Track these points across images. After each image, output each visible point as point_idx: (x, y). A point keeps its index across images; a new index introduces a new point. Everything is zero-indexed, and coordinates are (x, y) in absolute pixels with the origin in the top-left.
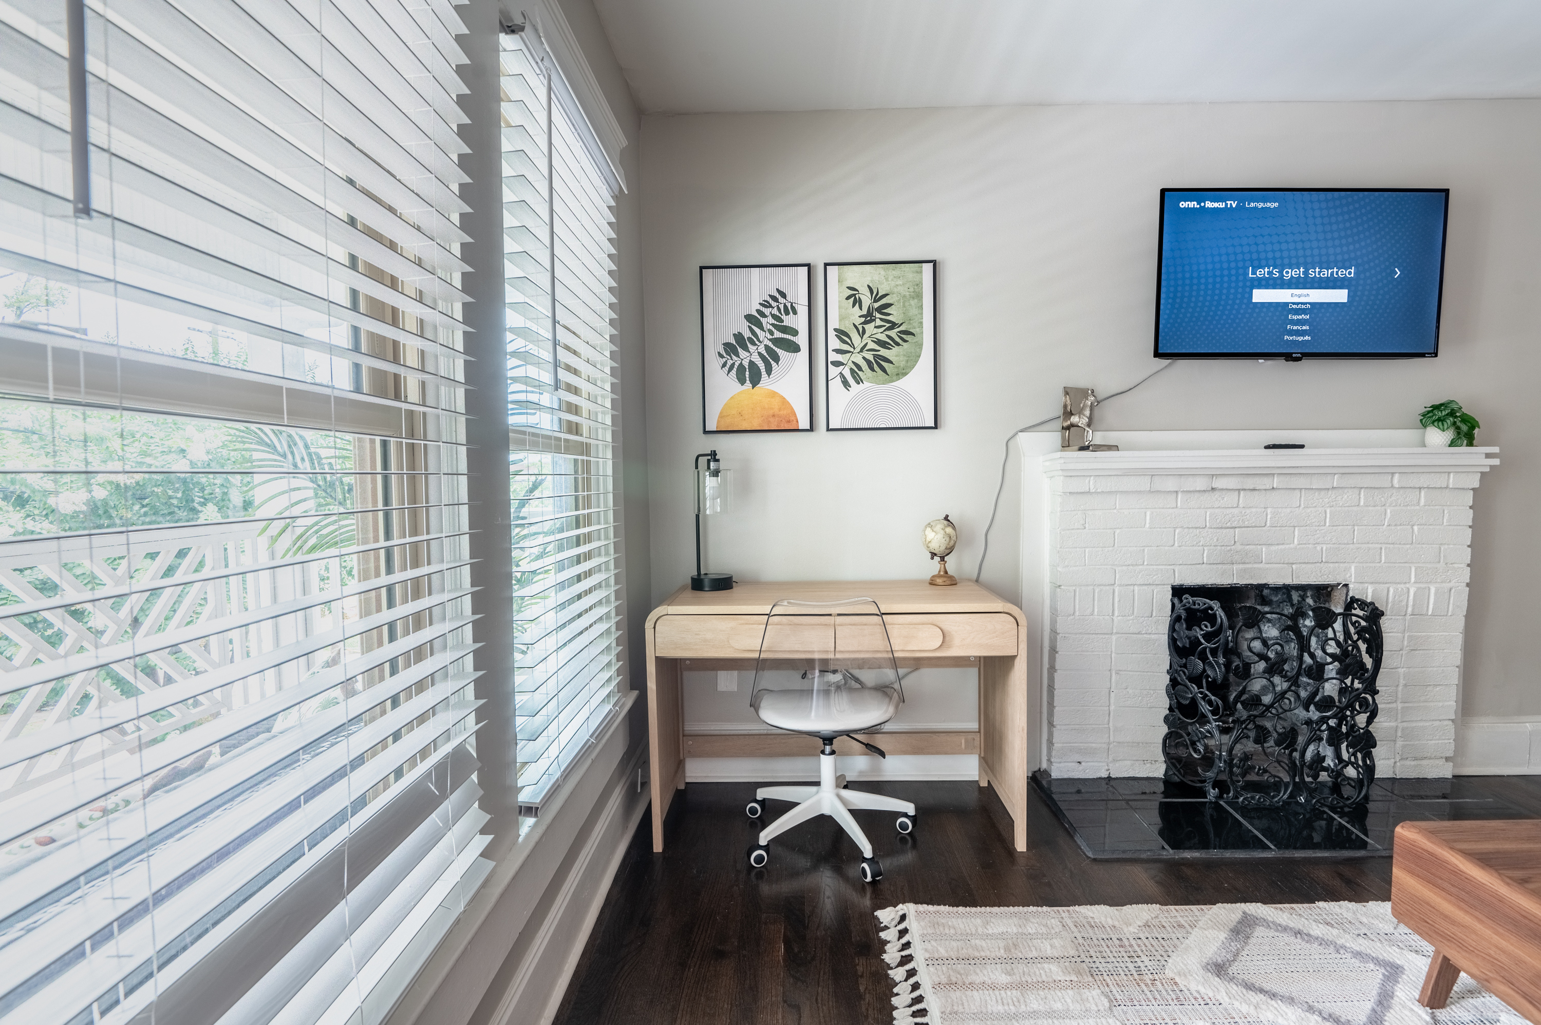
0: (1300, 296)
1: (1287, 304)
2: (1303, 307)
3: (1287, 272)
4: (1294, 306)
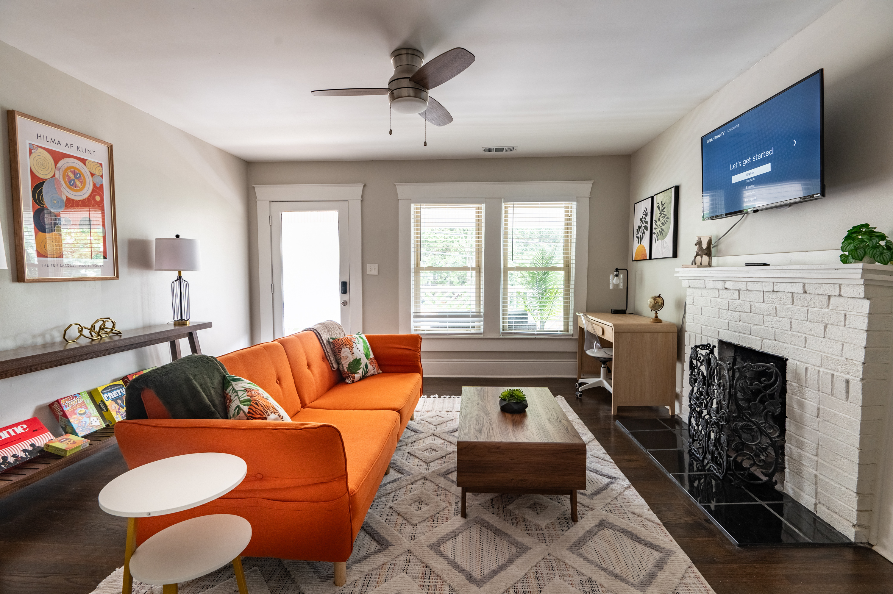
0: (750, 174)
1: (745, 180)
2: (752, 180)
3: (744, 162)
4: (748, 181)
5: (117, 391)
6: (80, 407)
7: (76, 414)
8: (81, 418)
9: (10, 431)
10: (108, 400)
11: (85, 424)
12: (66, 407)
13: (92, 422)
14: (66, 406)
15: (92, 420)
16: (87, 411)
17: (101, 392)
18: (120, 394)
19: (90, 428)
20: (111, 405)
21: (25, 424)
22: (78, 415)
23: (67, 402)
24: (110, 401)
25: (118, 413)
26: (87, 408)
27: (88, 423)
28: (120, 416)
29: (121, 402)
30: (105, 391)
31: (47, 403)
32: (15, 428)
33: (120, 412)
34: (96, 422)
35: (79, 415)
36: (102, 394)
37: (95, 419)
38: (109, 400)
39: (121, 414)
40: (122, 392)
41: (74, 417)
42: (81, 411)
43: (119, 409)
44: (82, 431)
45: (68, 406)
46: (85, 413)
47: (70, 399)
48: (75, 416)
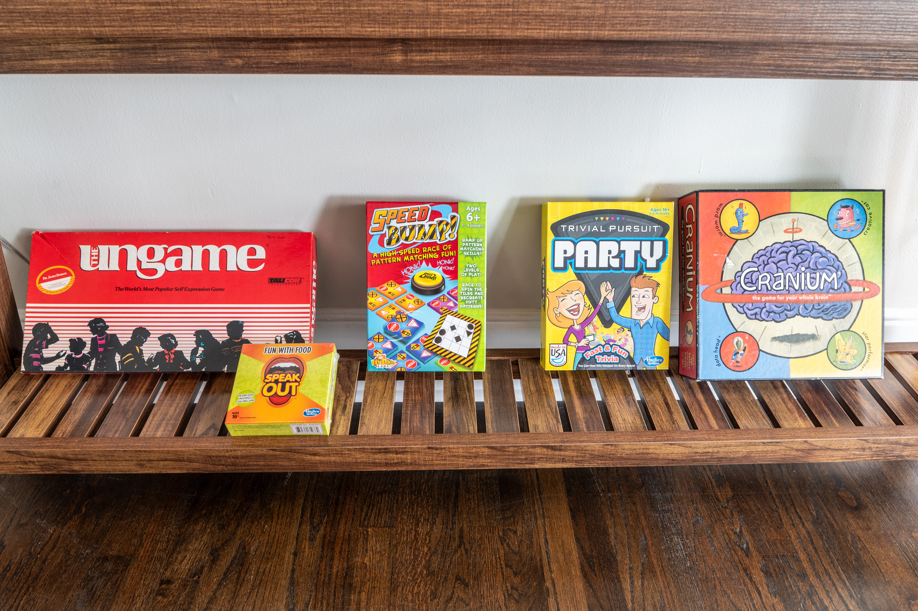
5: (625, 245)
6: (428, 261)
7: (400, 280)
8: (410, 303)
9: (214, 251)
10: (564, 269)
11: (414, 331)
12: (381, 243)
13: (443, 332)
14: (383, 236)
15: (446, 326)
16: (450, 285)
17: (555, 228)
18: (630, 262)
19: (425, 354)
20: (564, 290)
21: (266, 247)
22: (407, 287)
23: (394, 223)
24: (570, 274)
25: (572, 338)
26: (454, 275)
27: (428, 329)
28: (572, 351)
29: (610, 297)
30: (571, 228)
31: (360, 198)
32: (230, 249)
33: (581, 335)
34: (458, 339)
35: (410, 291)
36: (550, 236)
37: (462, 326)
38: (570, 270)
39: (583, 343)
40: (646, 254)
41: (390, 289)
42: (426, 276)
43: (587, 321)
44: (387, 351)
45: (389, 243)
46: (436, 290)
47: (412, 214)
48: (395, 289)
